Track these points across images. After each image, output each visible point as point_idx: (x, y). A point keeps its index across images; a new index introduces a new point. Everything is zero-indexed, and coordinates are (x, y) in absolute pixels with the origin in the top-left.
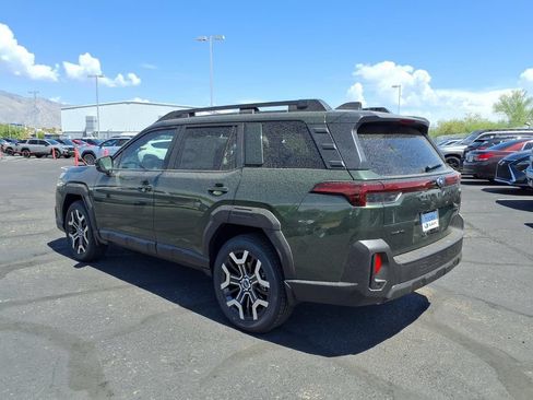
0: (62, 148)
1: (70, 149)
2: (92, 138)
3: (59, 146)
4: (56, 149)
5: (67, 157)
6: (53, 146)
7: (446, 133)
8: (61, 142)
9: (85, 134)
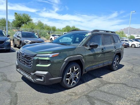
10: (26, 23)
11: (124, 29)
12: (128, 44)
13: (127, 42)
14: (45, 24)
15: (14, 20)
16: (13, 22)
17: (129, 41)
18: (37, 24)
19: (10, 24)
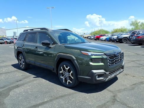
0: (8, 41)
1: (11, 41)
2: (16, 38)
3: (7, 40)
4: (6, 41)
5: (10, 43)
6: (5, 41)
7: (116, 32)
8: (8, 39)
9: (13, 37)
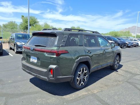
10: (33, 26)
11: (129, 28)
12: (138, 44)
13: (137, 42)
14: (51, 26)
15: (21, 23)
16: (21, 24)
17: (138, 41)
18: (43, 26)
19: (18, 26)
